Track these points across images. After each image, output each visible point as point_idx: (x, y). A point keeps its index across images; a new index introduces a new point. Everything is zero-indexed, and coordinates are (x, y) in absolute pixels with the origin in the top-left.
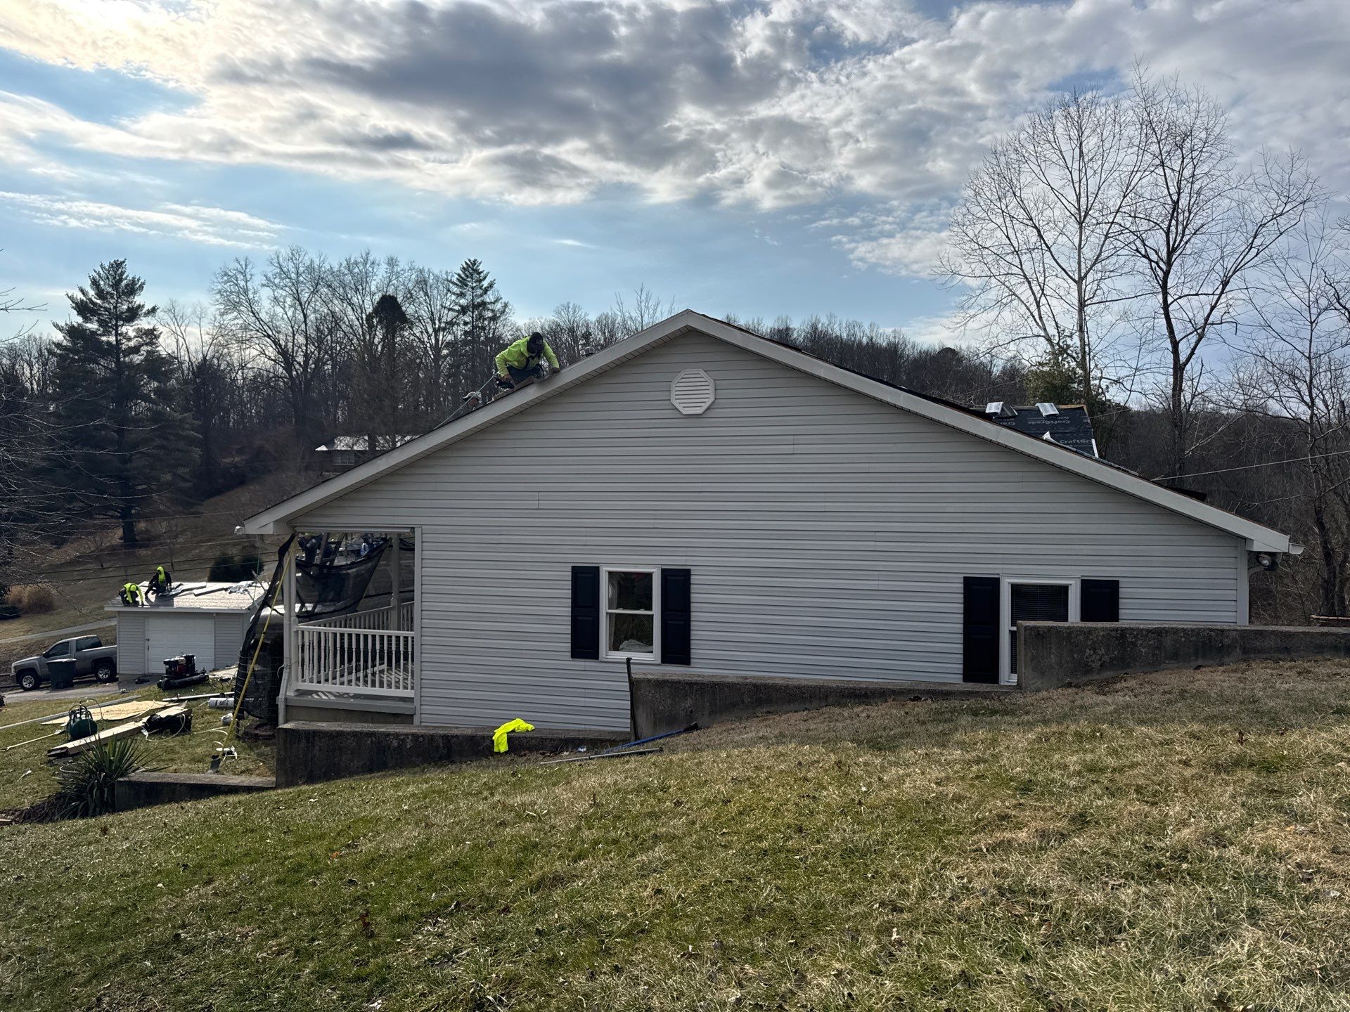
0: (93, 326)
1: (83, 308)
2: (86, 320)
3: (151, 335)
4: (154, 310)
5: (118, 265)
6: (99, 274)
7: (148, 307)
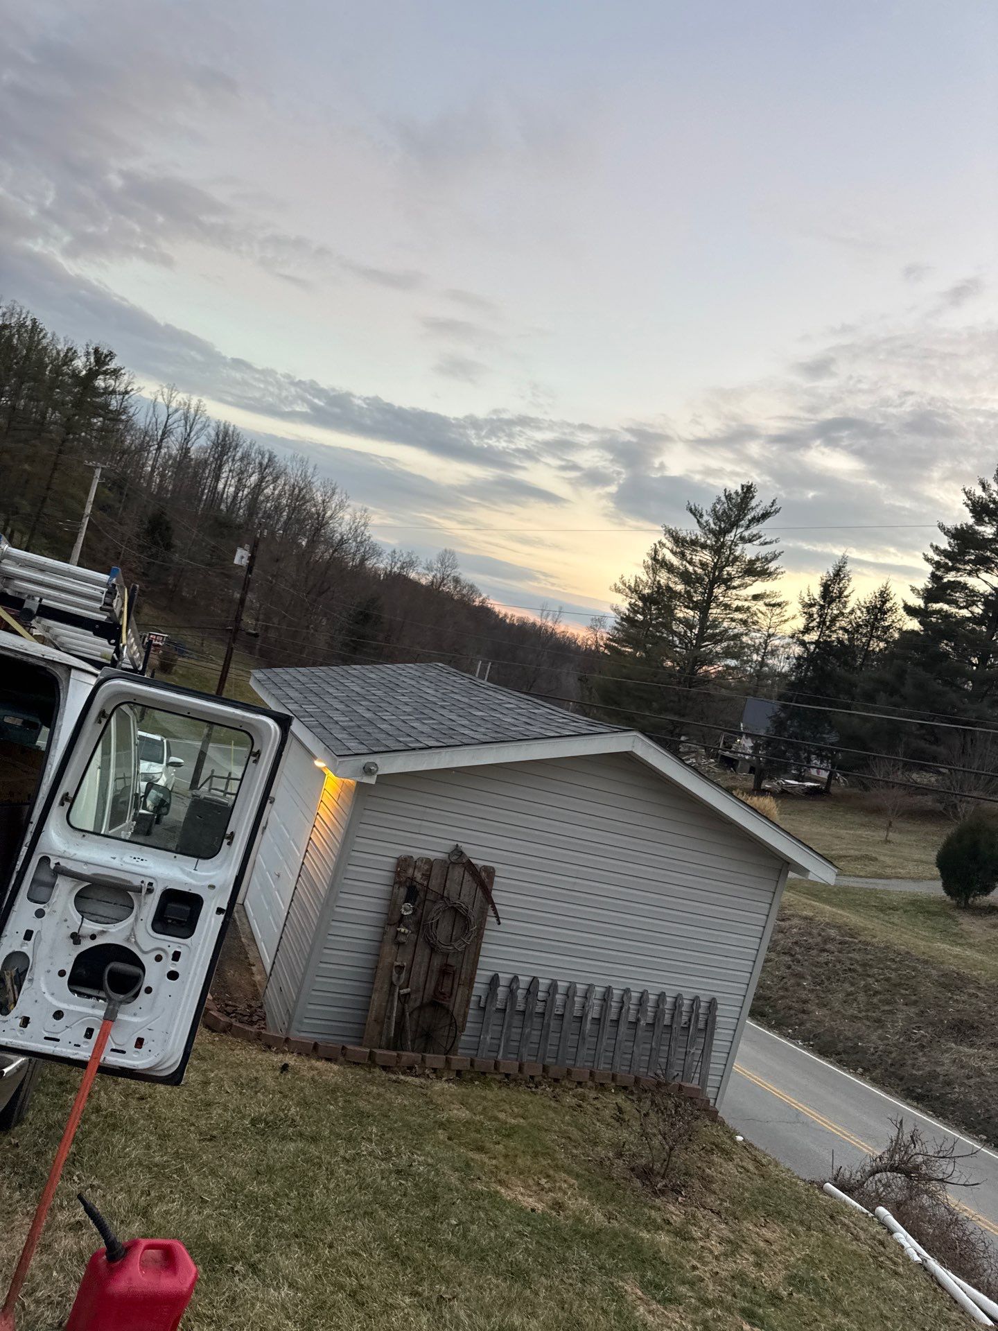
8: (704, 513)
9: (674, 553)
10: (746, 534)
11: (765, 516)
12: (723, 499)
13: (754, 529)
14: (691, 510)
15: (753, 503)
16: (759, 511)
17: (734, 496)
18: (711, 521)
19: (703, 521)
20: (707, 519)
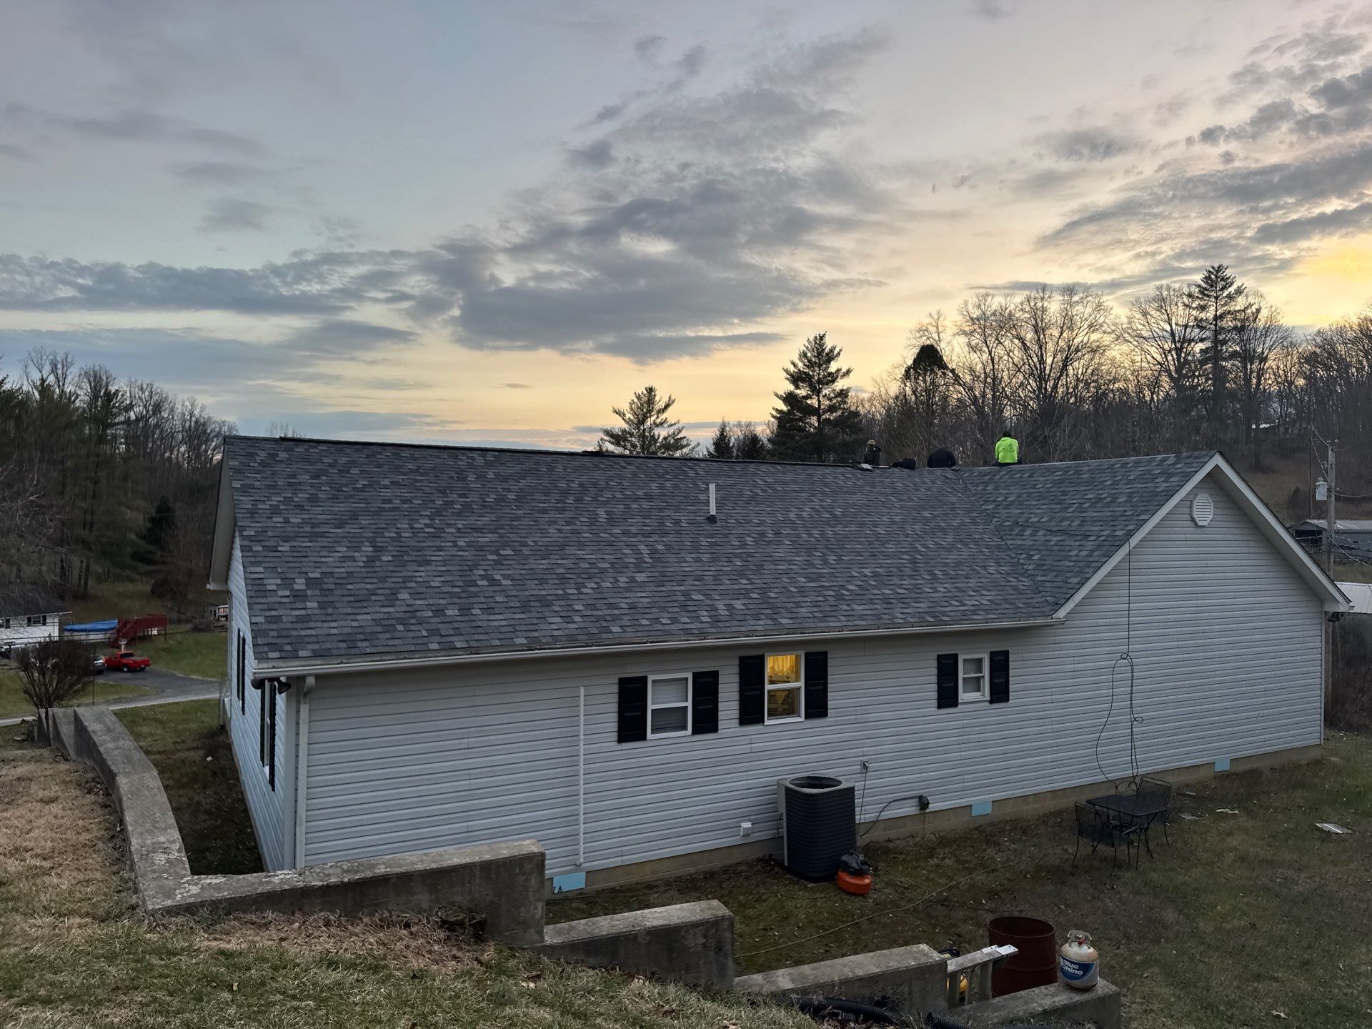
0: (802, 392)
1: (796, 379)
2: (797, 387)
3: (843, 394)
4: (848, 372)
5: (822, 337)
6: (807, 348)
7: (844, 370)
8: (626, 412)
9: (612, 443)
10: (658, 421)
11: (667, 407)
12: (636, 400)
13: (663, 416)
14: (616, 412)
15: (657, 399)
16: (662, 405)
17: (642, 396)
18: (632, 417)
19: (627, 418)
20: (629, 416)
